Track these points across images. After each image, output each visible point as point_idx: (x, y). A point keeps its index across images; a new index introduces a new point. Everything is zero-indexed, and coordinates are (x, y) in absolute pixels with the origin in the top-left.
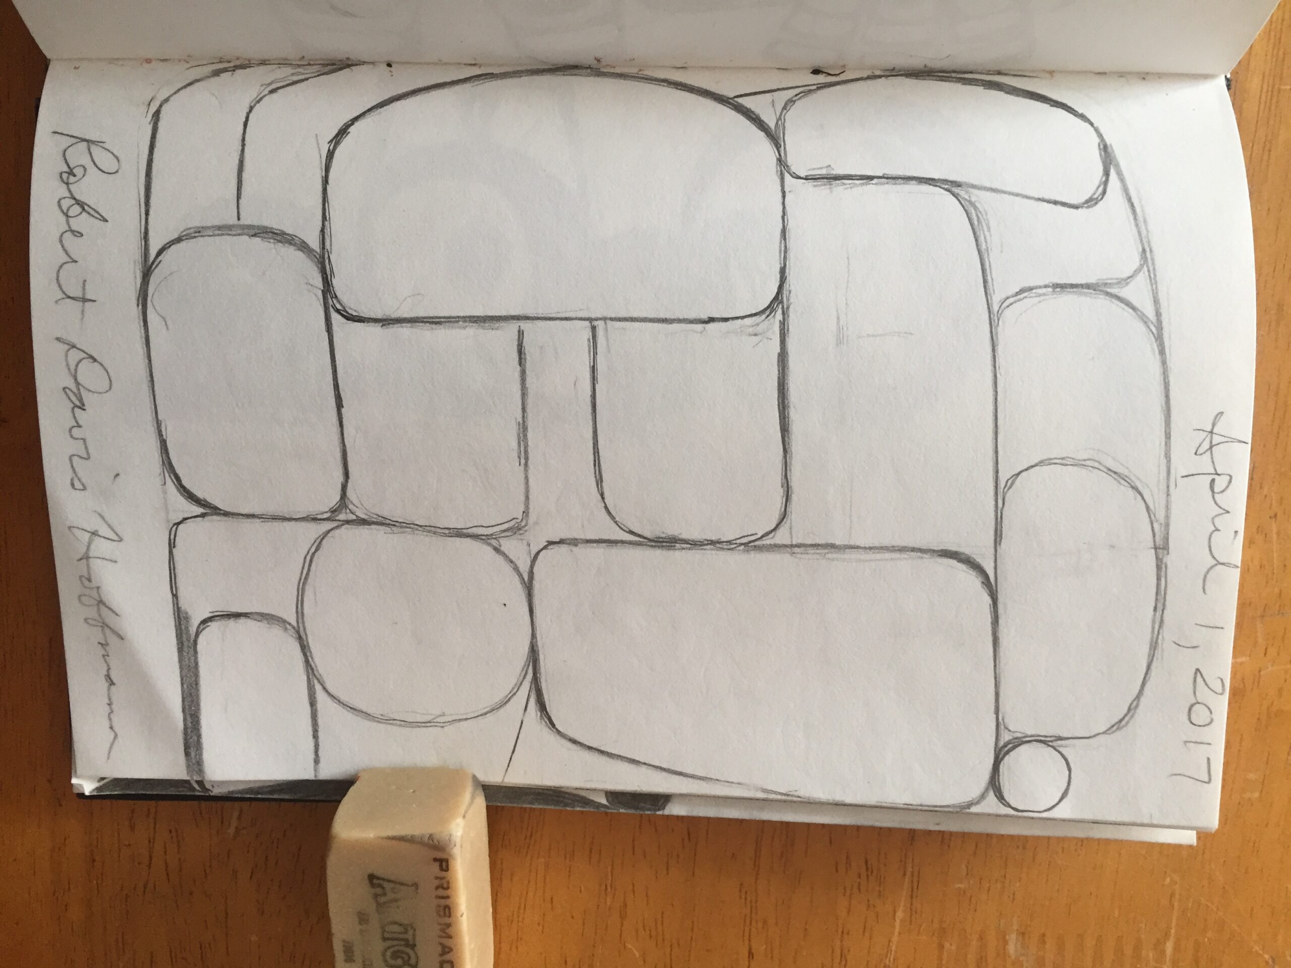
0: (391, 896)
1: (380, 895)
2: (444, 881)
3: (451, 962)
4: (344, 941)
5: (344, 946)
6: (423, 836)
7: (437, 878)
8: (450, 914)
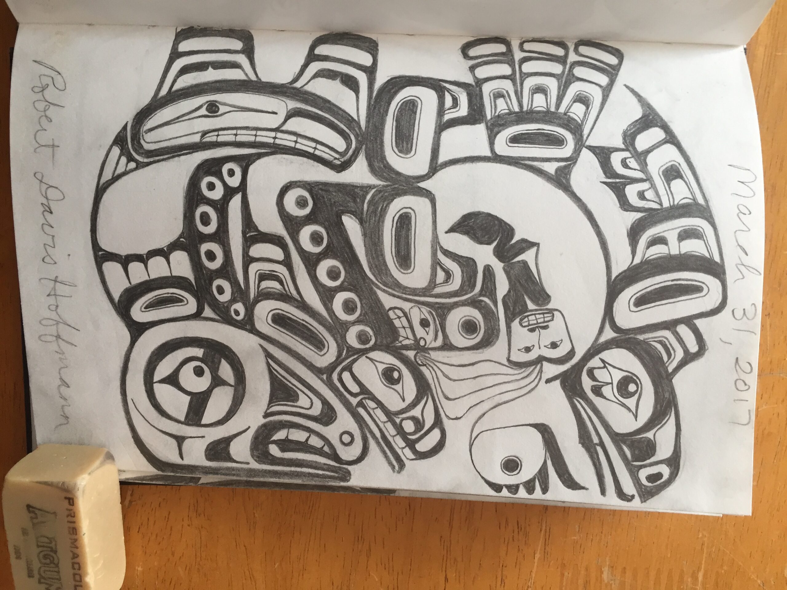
0: (41, 519)
1: (34, 518)
2: (72, 512)
3: (79, 564)
4: (15, 546)
5: (15, 549)
6: (59, 483)
7: (67, 510)
8: (76, 533)
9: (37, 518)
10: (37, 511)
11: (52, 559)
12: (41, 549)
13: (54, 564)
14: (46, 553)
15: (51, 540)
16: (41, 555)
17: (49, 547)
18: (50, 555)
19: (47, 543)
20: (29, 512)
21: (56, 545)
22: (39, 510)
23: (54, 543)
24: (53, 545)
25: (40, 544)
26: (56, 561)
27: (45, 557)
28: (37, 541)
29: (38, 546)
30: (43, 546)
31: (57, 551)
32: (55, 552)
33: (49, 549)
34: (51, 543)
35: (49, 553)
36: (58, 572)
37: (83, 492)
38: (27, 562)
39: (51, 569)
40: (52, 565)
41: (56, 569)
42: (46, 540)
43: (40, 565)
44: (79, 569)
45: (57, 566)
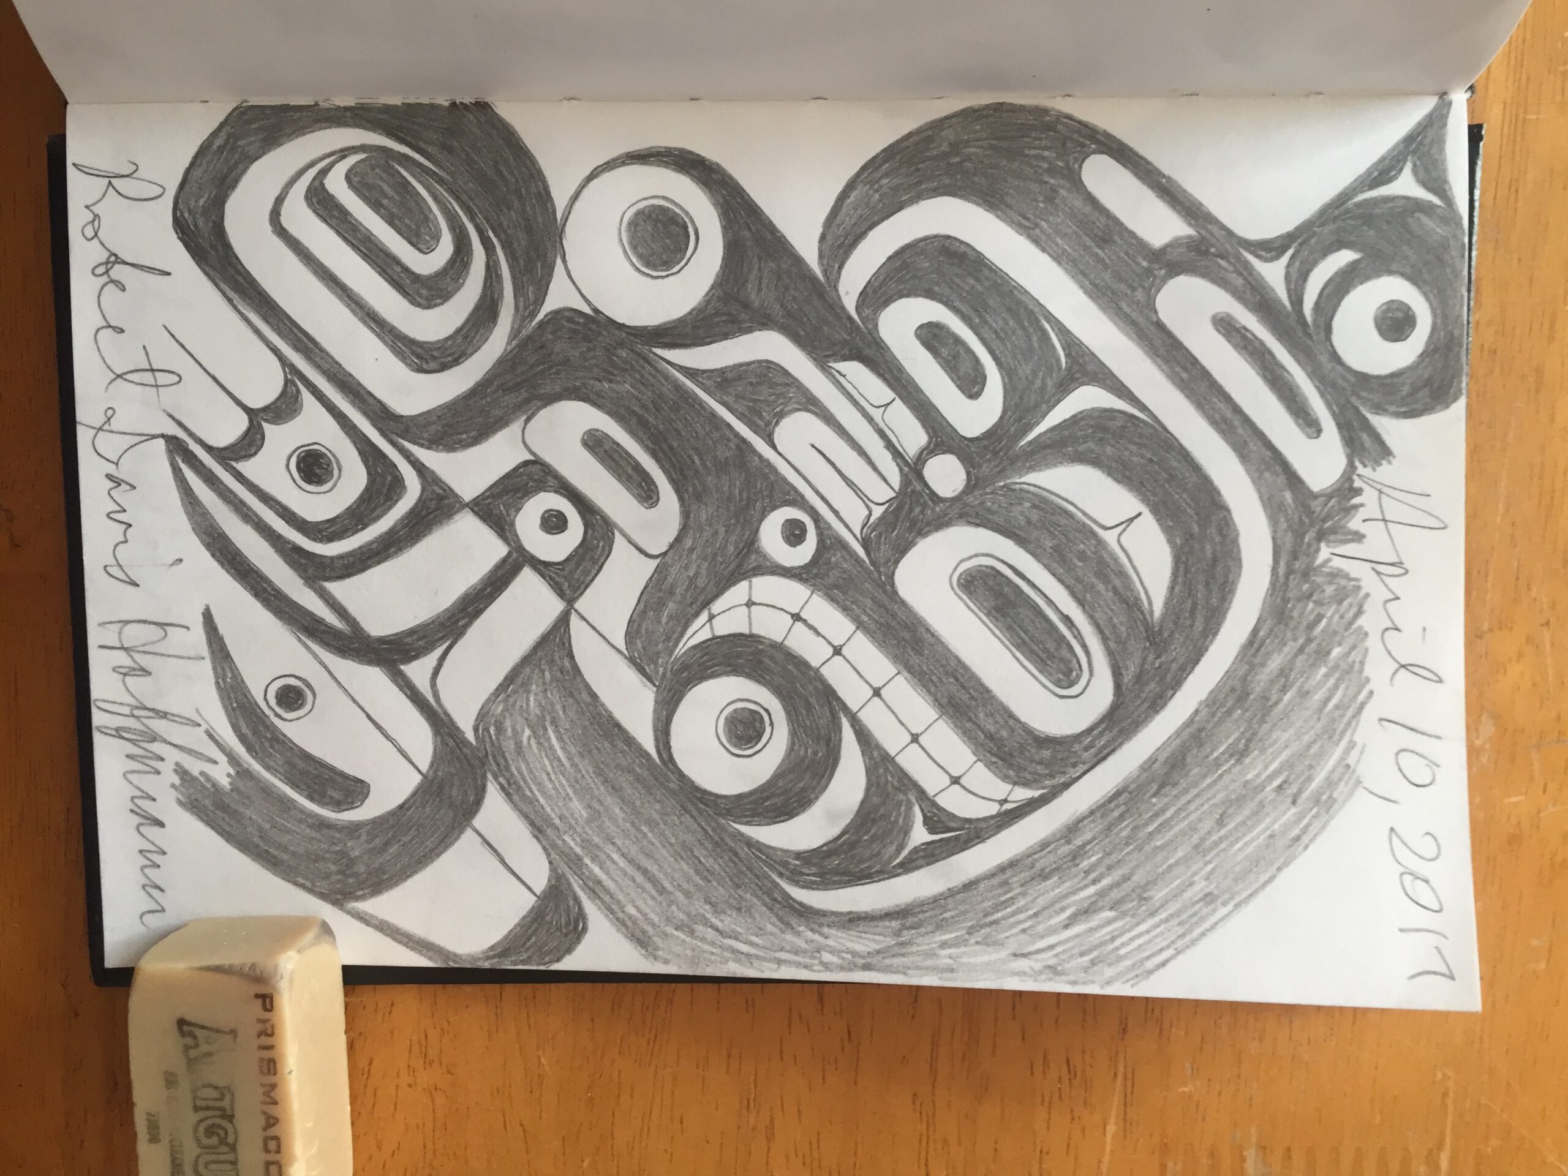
0: (204, 1048)
1: (191, 1047)
2: (268, 1025)
3: (276, 1138)
4: (148, 1114)
5: (149, 1120)
6: (244, 965)
7: (260, 1021)
8: (275, 1069)
9: (197, 1046)
10: (199, 1033)
11: (222, 1133)
12: (202, 1114)
13: (227, 1144)
14: (210, 1122)
15: (224, 1091)
16: (201, 1129)
17: (218, 1109)
18: (219, 1126)
19: (214, 1100)
20: (183, 1034)
21: (232, 1102)
22: (203, 1027)
23: (228, 1098)
24: (226, 1103)
25: (199, 1103)
26: (231, 1140)
27: (210, 1132)
28: (195, 1098)
29: (196, 1109)
30: (208, 1108)
31: (233, 1116)
32: (231, 1118)
33: (219, 1113)
34: (221, 1099)
35: (218, 1121)
36: (234, 1163)
37: (291, 981)
38: (172, 1146)
39: (223, 1157)
40: (224, 1149)
41: (230, 1157)
42: (214, 1094)
43: (198, 1151)
44: (278, 1151)
45: (233, 1148)
